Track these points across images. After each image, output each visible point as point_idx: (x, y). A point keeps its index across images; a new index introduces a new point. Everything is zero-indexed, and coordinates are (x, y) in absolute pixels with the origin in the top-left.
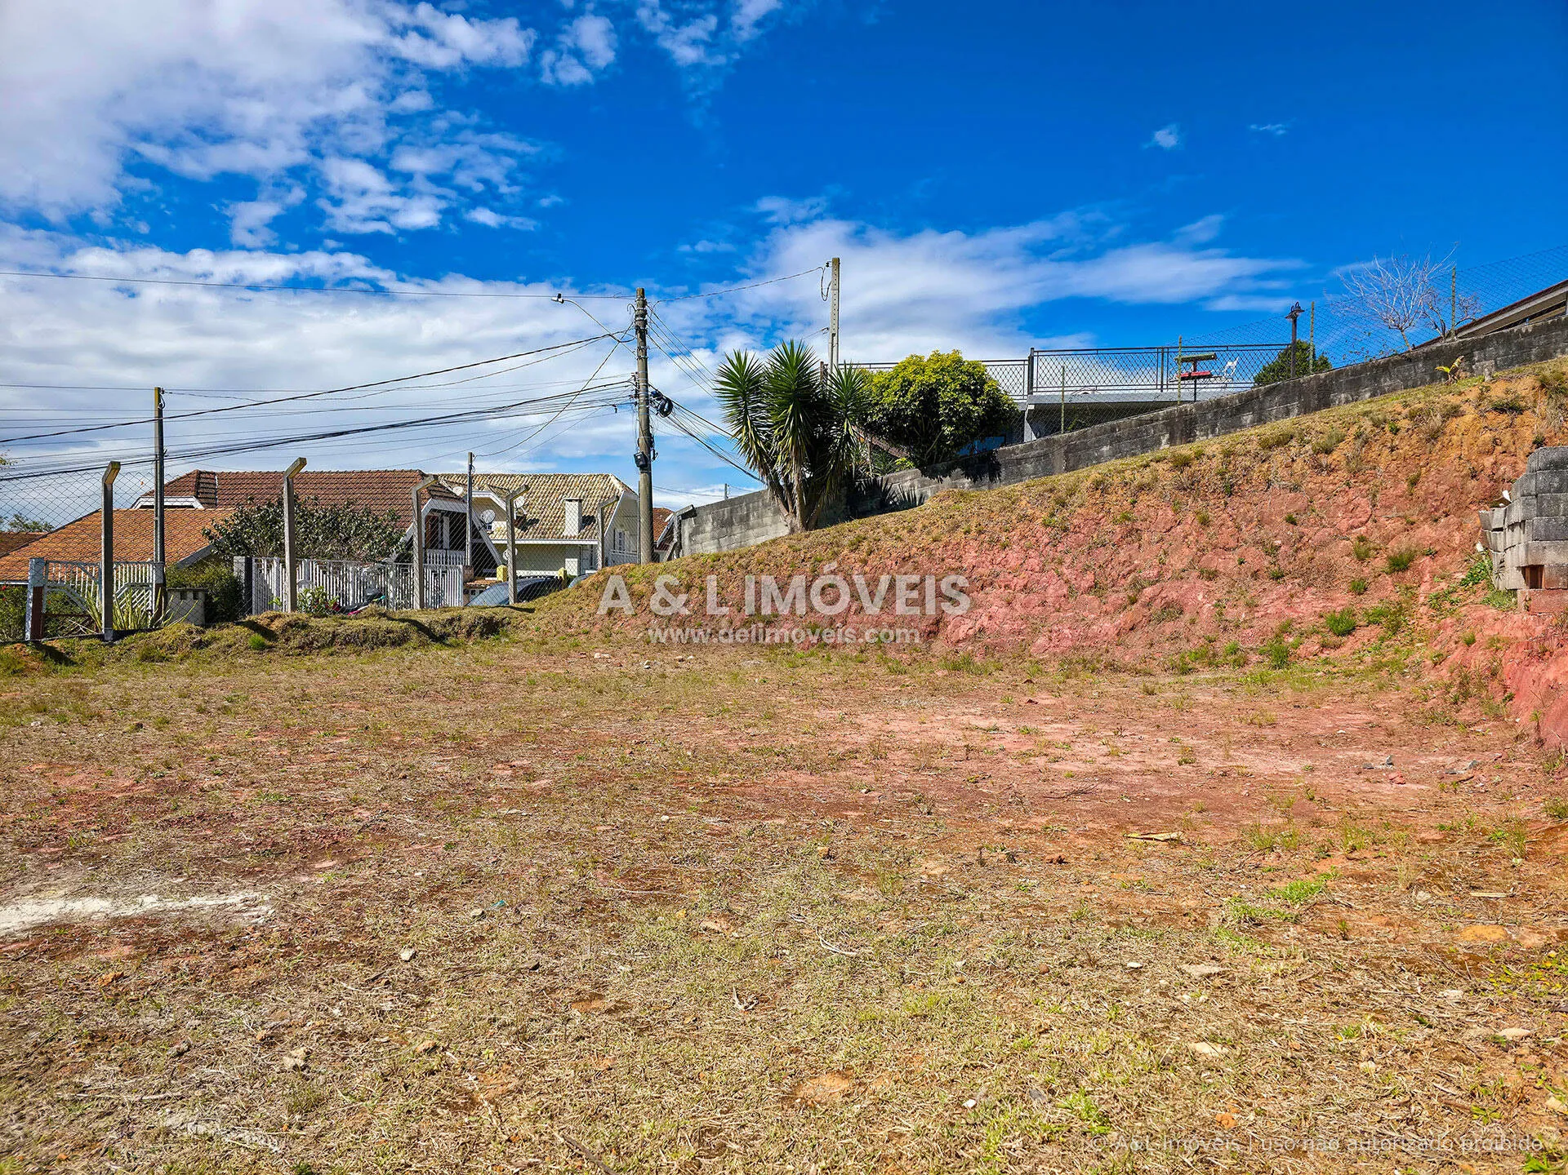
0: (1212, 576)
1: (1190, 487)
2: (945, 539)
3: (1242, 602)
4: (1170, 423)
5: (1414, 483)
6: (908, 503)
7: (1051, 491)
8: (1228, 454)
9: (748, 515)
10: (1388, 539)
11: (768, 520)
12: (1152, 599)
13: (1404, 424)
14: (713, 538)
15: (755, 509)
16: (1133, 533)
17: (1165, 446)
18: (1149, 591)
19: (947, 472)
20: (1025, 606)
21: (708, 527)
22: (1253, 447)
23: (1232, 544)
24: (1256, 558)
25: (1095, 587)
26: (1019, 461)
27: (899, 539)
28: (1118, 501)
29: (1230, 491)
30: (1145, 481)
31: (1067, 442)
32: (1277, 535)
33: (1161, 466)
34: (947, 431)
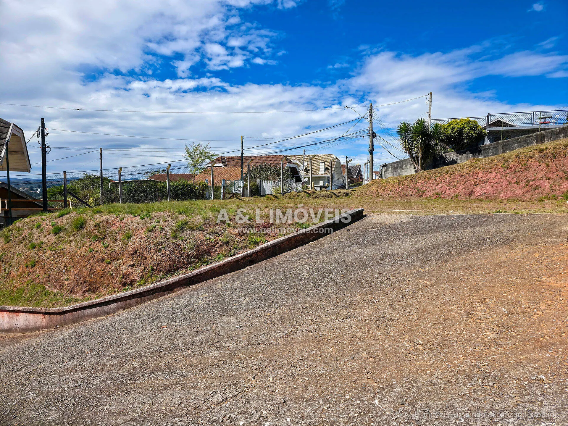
0: (549, 179)
1: (544, 157)
2: (473, 171)
3: (557, 185)
4: (536, 137)
6: (453, 162)
7: (503, 158)
8: (554, 148)
9: (402, 166)
11: (408, 167)
12: (532, 185)
14: (391, 172)
15: (405, 164)
16: (527, 169)
17: (535, 144)
18: (532, 183)
19: (465, 153)
20: (497, 187)
21: (390, 169)
22: (562, 146)
23: (555, 171)
24: (561, 174)
25: (516, 182)
26: (487, 149)
27: (459, 171)
28: (523, 160)
29: (555, 157)
30: (531, 155)
31: (503, 143)
32: (567, 169)
33: (535, 151)
34: (466, 141)
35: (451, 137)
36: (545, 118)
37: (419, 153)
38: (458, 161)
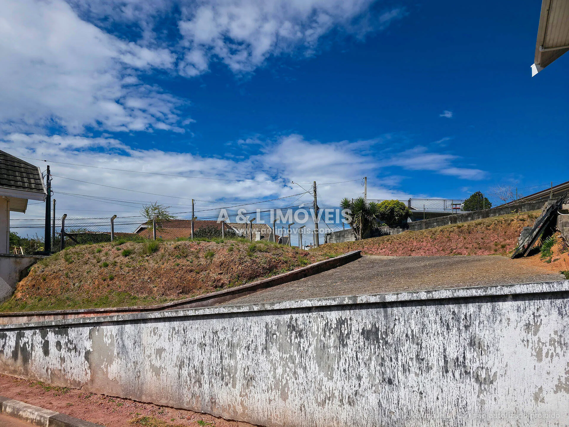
0: (467, 248)
1: (461, 232)
2: (408, 240)
3: (473, 253)
4: (451, 219)
5: (505, 233)
6: (386, 234)
7: (431, 231)
8: (469, 226)
9: (344, 235)
10: (501, 242)
11: (349, 236)
12: (455, 252)
13: (503, 222)
14: (335, 240)
15: (346, 233)
16: (450, 240)
17: (450, 224)
18: (454, 251)
19: (396, 227)
20: (428, 253)
21: (334, 237)
22: (474, 225)
23: (471, 242)
24: (475, 245)
25: (443, 250)
26: (414, 226)
27: (398, 239)
28: (446, 234)
29: (470, 233)
30: (452, 230)
31: (426, 222)
32: (480, 241)
33: (455, 228)
34: (397, 218)
35: (384, 214)
36: (456, 205)
37: (360, 225)
38: (391, 234)
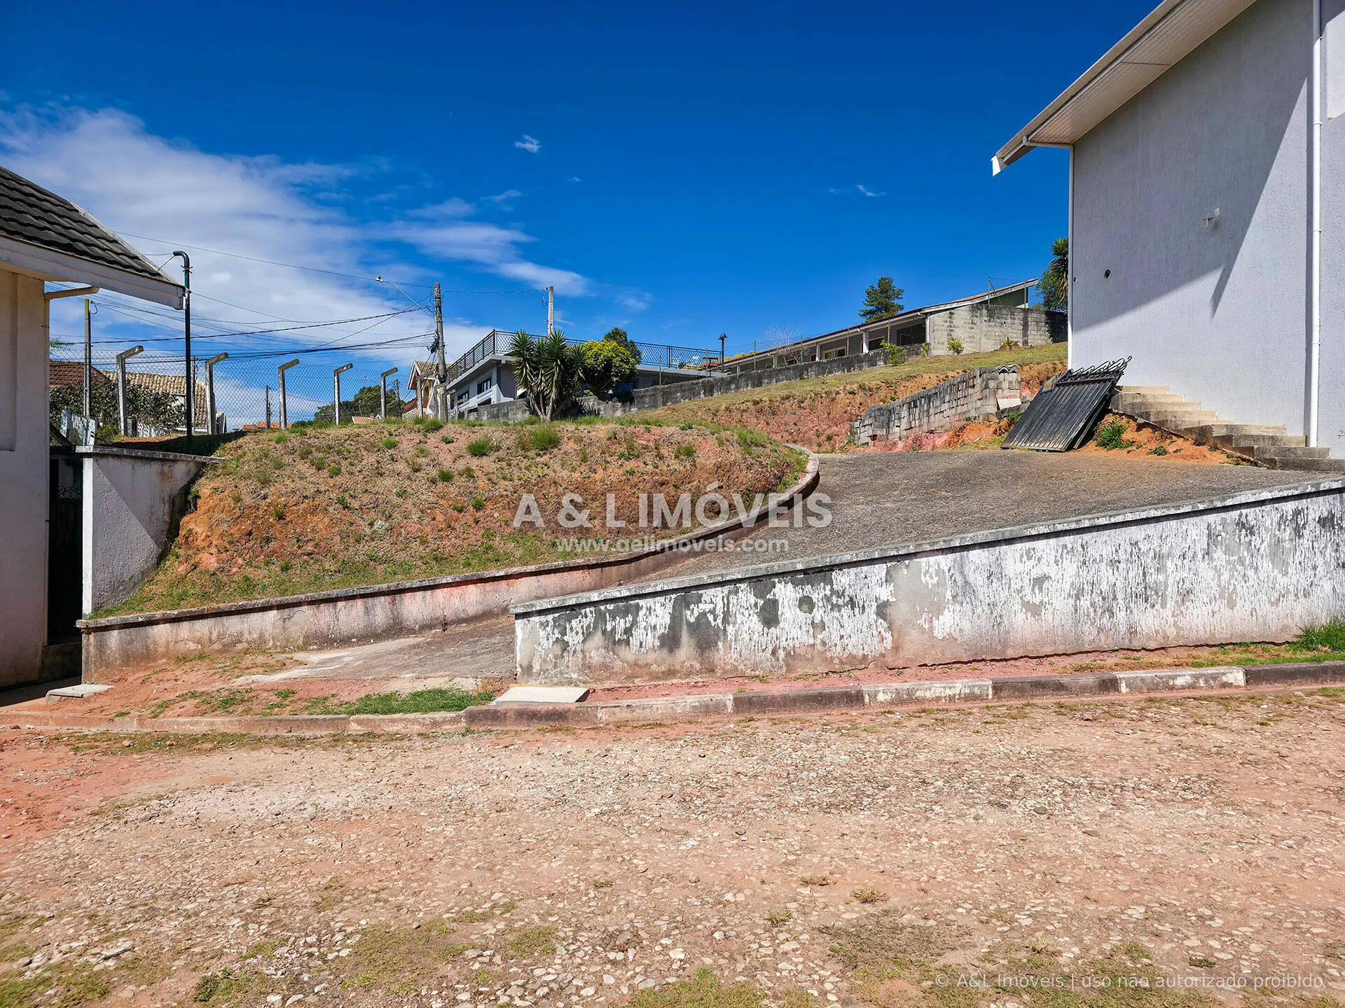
1: (760, 411)
4: (703, 386)
5: (829, 414)
6: (595, 413)
8: (772, 401)
10: (824, 431)
13: (824, 395)
15: (512, 410)
17: (702, 396)
19: (610, 399)
22: (779, 399)
23: (777, 431)
26: (642, 397)
31: (663, 390)
32: (792, 428)
34: (615, 379)
35: (593, 369)
37: (551, 391)
38: (602, 413)
